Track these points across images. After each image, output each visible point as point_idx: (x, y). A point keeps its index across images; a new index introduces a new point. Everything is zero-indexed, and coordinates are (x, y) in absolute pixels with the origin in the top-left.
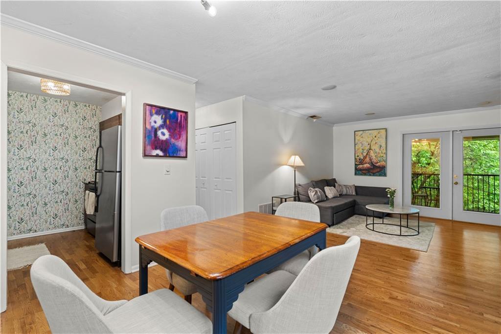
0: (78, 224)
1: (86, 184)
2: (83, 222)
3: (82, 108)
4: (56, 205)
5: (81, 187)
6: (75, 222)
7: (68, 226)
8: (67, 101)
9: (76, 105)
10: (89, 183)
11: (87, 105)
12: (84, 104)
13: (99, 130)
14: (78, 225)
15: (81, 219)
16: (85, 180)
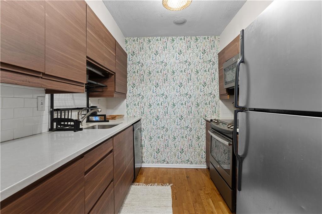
0: (201, 162)
1: (207, 121)
2: (205, 161)
3: (201, 41)
4: (182, 139)
5: (203, 124)
6: (198, 159)
7: (192, 163)
8: (189, 37)
9: (197, 40)
10: (211, 120)
11: (207, 38)
12: (204, 37)
13: (218, 62)
14: (200, 164)
15: (203, 157)
16: (206, 116)
